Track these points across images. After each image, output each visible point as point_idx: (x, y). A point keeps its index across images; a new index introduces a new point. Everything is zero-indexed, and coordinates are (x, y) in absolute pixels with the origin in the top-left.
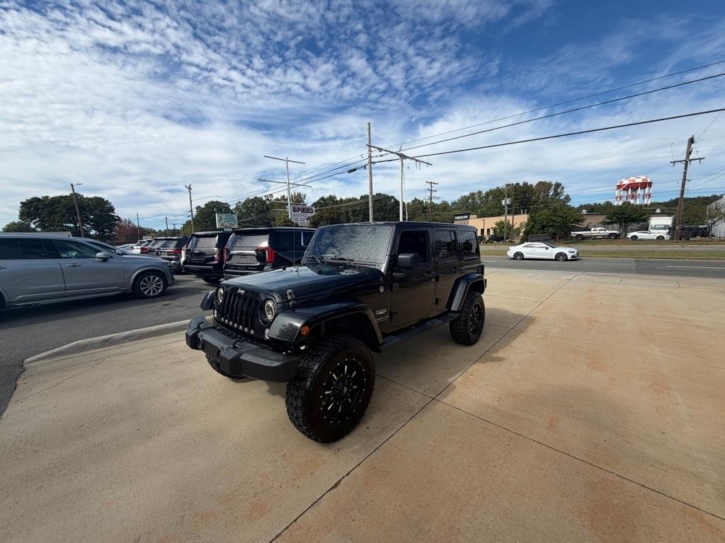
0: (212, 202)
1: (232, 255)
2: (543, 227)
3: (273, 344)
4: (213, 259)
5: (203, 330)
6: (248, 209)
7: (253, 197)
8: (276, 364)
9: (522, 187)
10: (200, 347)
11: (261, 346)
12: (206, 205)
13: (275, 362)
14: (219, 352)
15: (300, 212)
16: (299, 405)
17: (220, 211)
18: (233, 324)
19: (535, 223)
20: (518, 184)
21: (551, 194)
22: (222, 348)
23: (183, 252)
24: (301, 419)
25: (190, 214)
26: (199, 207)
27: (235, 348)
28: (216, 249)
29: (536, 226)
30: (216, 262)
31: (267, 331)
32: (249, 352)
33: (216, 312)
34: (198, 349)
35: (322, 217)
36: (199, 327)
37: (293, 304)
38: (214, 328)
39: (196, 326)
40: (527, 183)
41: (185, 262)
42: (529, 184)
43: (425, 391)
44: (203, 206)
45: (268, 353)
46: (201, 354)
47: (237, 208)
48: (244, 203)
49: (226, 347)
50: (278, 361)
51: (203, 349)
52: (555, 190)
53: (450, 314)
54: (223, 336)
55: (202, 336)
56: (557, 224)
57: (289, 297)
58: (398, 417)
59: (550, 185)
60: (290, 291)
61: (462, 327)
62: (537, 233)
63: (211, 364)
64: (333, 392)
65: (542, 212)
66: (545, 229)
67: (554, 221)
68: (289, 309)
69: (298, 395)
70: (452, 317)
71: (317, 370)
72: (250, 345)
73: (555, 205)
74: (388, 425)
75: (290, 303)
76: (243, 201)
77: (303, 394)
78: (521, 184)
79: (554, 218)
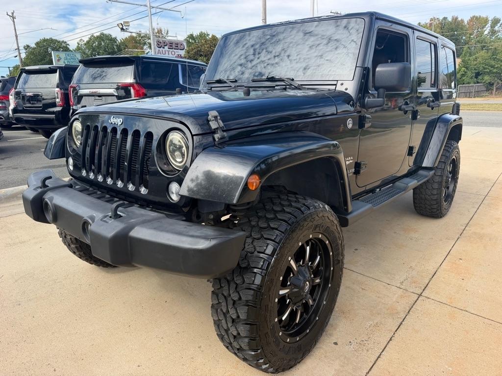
0: (45, 40)
1: (81, 96)
2: (478, 75)
3: (185, 210)
4: (54, 105)
5: (54, 189)
6: (94, 50)
7: (98, 34)
8: (203, 245)
9: (451, 23)
10: (49, 217)
11: (165, 214)
12: (37, 44)
13: (202, 241)
14: (85, 224)
15: (166, 48)
16: (243, 316)
17: (56, 49)
18: (105, 179)
19: (467, 68)
20: (445, 18)
21: (486, 33)
22: (93, 218)
23: (11, 97)
24: (247, 340)
25: (17, 54)
26: (28, 46)
27: (116, 216)
28: (57, 89)
29: (469, 74)
30: (59, 109)
31: (174, 187)
32: (144, 223)
33: (71, 161)
34: (46, 221)
35: (200, 51)
36: (44, 185)
37: (222, 138)
38: (71, 186)
39: (40, 184)
40: (457, 18)
41: (15, 111)
42: (459, 19)
43: (402, 283)
44: (33, 45)
45: (181, 225)
46: (51, 230)
47: (79, 49)
48: (88, 42)
49: (98, 215)
50: (206, 238)
51: (55, 220)
52: (493, 26)
53: (421, 172)
54: (89, 198)
55: (51, 199)
56: (495, 70)
57: (213, 125)
58: (376, 325)
59: (486, 21)
60: (215, 113)
61: (435, 192)
62: (469, 83)
63: (69, 246)
64: (291, 290)
65: (477, 55)
66: (480, 77)
67: (493, 67)
68: (215, 145)
69: (240, 298)
70: (426, 177)
71: (272, 255)
72: (143, 211)
73: (496, 45)
74: (366, 338)
75: (217, 136)
76: (86, 39)
77: (250, 298)
78: (450, 19)
79: (493, 63)
